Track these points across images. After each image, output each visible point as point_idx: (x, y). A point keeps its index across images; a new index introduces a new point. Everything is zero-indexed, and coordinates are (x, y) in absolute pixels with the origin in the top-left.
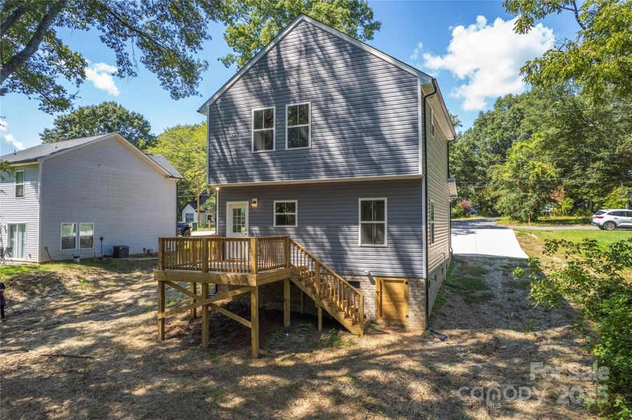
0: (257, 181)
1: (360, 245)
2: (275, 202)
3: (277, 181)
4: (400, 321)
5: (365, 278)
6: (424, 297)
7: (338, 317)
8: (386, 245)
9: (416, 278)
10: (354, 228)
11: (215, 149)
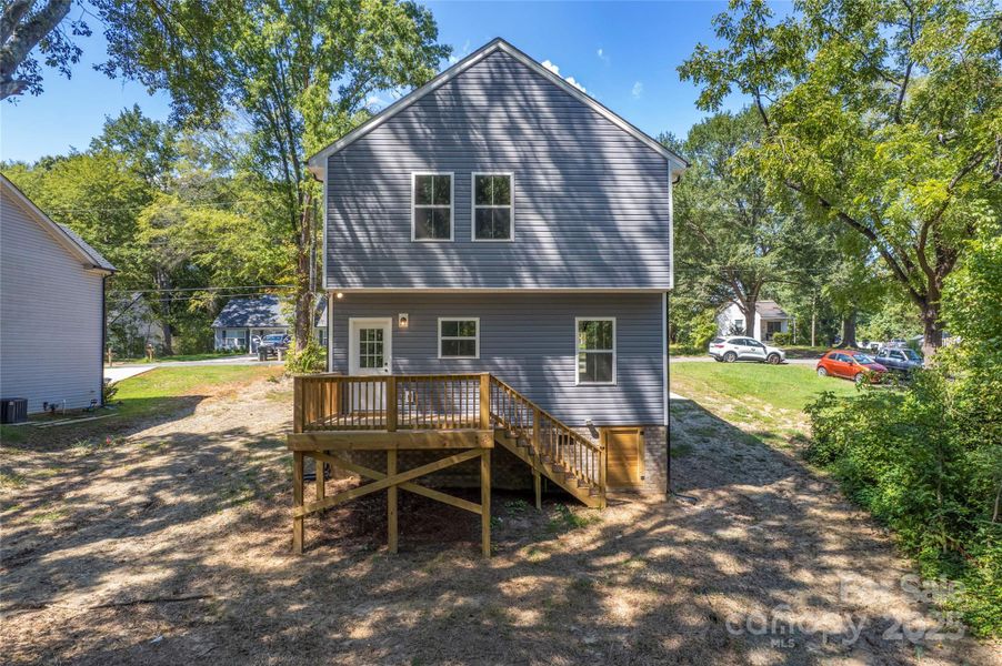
0: (420, 286)
1: (577, 383)
2: (440, 320)
3: (457, 288)
4: (632, 485)
5: (584, 429)
6: (664, 450)
7: (568, 487)
8: (614, 382)
9: (655, 425)
10: (567, 360)
11: (339, 230)
